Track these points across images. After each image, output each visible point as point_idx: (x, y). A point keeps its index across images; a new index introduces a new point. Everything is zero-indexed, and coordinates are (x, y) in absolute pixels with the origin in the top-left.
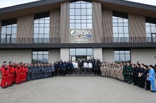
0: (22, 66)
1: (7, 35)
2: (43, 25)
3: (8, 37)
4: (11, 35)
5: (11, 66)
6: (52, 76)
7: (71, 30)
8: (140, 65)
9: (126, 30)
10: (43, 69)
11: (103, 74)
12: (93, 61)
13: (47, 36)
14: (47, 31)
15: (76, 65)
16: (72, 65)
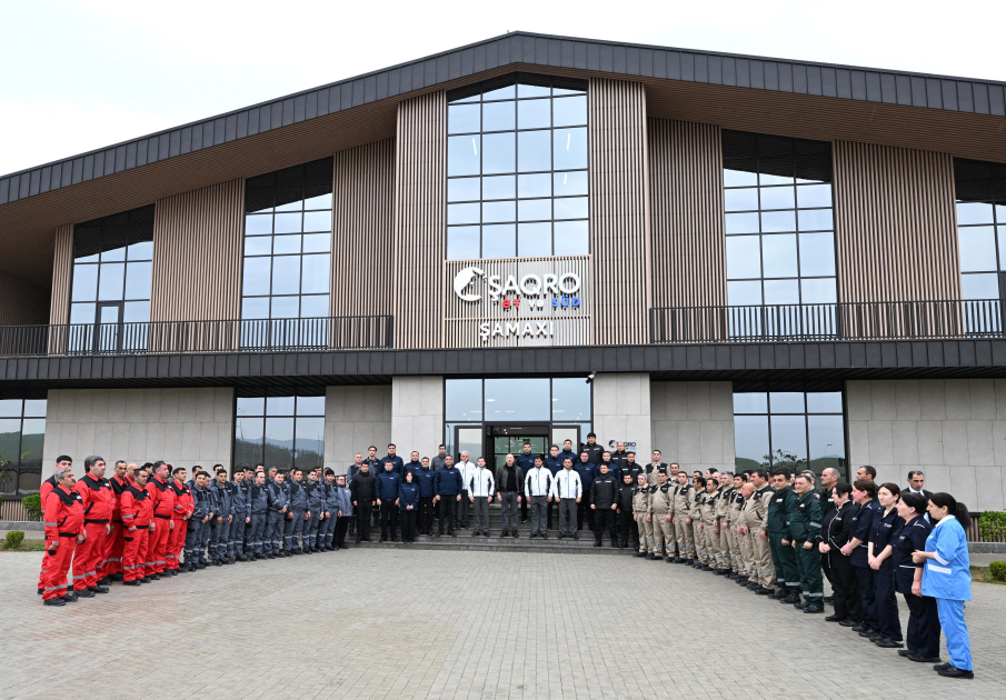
0: (161, 480)
1: (100, 305)
2: (293, 244)
3: (110, 315)
4: (120, 304)
5: (95, 483)
6: (338, 543)
7: (457, 267)
8: (873, 491)
9: (821, 253)
10: (282, 501)
11: (648, 540)
12: (588, 460)
13: (320, 307)
14: (319, 274)
15: (478, 480)
16: (458, 478)
